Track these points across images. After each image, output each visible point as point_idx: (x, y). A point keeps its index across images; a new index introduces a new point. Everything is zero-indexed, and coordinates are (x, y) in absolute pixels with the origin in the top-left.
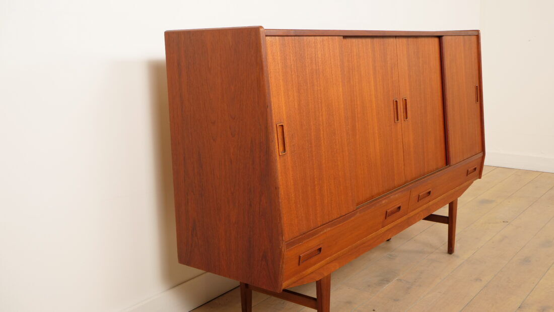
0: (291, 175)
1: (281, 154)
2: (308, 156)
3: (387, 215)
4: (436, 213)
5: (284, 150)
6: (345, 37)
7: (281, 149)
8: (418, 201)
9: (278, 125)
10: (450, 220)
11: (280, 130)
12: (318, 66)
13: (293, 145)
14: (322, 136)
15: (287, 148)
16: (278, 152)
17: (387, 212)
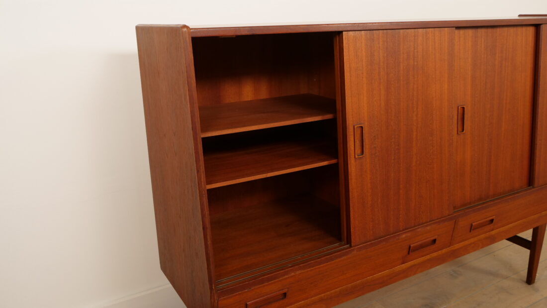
0: (369, 179)
1: (356, 157)
2: (393, 158)
3: (410, 250)
4: (521, 235)
5: (362, 152)
6: (458, 28)
7: (358, 151)
8: (470, 231)
9: (356, 127)
10: (533, 246)
11: (358, 132)
12: (417, 62)
13: (375, 147)
14: (414, 136)
15: (366, 151)
16: (353, 154)
17: (410, 247)
